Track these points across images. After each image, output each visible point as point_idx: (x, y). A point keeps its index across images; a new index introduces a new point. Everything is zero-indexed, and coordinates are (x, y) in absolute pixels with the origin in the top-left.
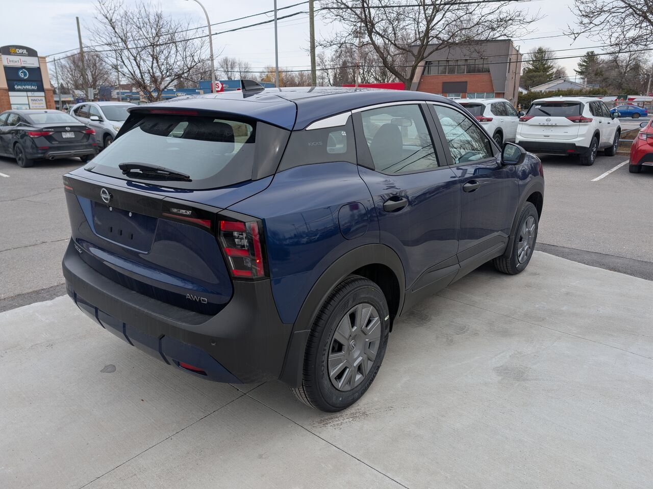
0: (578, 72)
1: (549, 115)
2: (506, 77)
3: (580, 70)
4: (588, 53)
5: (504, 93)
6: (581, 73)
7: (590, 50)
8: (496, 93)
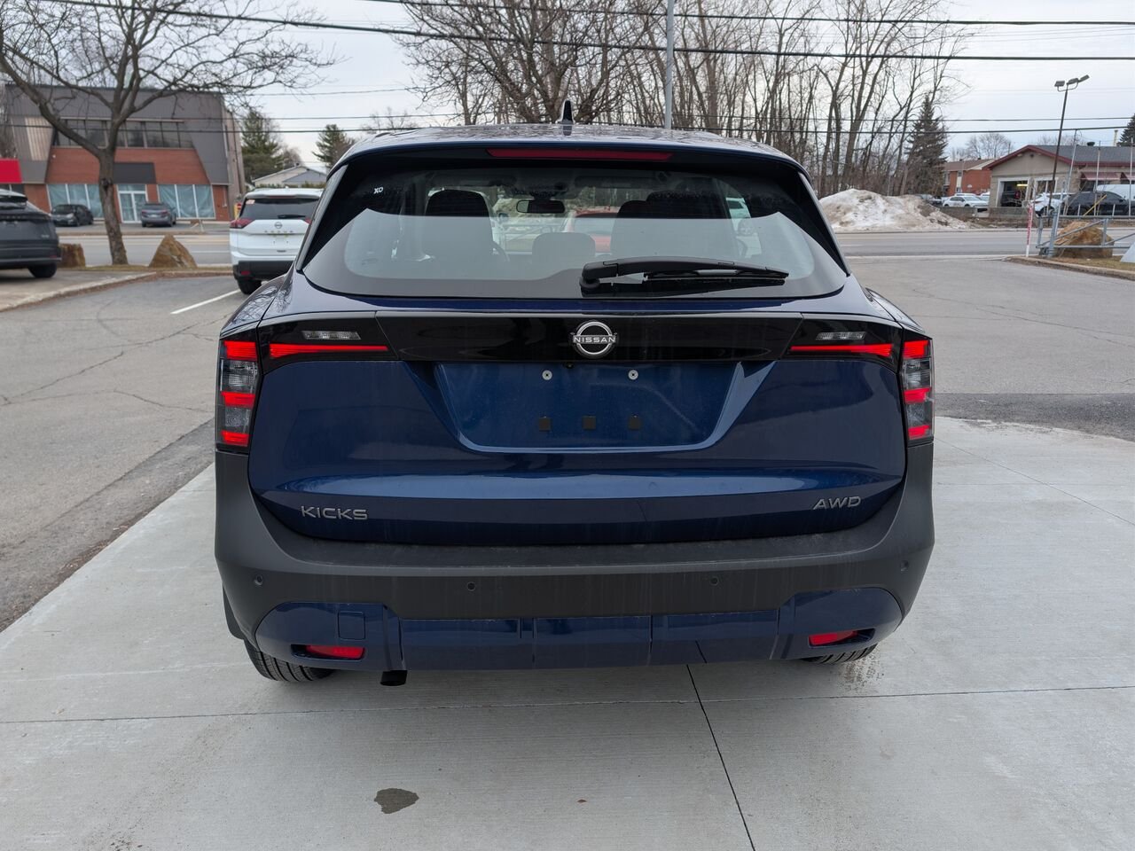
0: (319, 156)
2: (226, 159)
3: (322, 154)
4: (328, 127)
5: (227, 187)
6: (323, 158)
7: (331, 122)
8: (214, 186)
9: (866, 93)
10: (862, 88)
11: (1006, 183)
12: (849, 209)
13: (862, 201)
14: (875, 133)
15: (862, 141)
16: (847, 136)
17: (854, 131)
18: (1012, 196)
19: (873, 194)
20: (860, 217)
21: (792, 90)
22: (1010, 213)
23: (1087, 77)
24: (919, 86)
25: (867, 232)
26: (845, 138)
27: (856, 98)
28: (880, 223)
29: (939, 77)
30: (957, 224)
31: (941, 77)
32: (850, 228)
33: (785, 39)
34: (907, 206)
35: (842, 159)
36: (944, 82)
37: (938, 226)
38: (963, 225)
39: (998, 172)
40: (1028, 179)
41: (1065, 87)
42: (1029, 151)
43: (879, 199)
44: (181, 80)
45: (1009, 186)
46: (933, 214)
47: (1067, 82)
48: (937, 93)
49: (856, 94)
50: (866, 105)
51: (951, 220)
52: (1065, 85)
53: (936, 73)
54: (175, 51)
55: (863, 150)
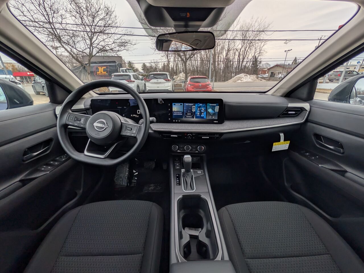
1: (157, 79)
6: (143, 70)
9: (245, 54)
11: (271, 72)
12: (242, 78)
13: (245, 76)
14: (247, 62)
15: (244, 63)
17: (243, 61)
18: (273, 75)
19: (247, 74)
20: (245, 79)
22: (273, 78)
23: (292, 50)
25: (246, 82)
26: (241, 63)
27: (243, 55)
28: (248, 80)
29: (260, 50)
30: (264, 81)
32: (243, 81)
33: (230, 43)
34: (254, 77)
35: (240, 68)
36: (262, 51)
37: (260, 81)
38: (265, 81)
39: (270, 70)
40: (276, 71)
42: (277, 66)
43: (248, 76)
44: (102, 49)
45: (272, 73)
46: (259, 78)
47: (287, 51)
48: (260, 54)
49: (243, 54)
50: (245, 57)
51: (262, 80)
54: (100, 42)
55: (244, 66)
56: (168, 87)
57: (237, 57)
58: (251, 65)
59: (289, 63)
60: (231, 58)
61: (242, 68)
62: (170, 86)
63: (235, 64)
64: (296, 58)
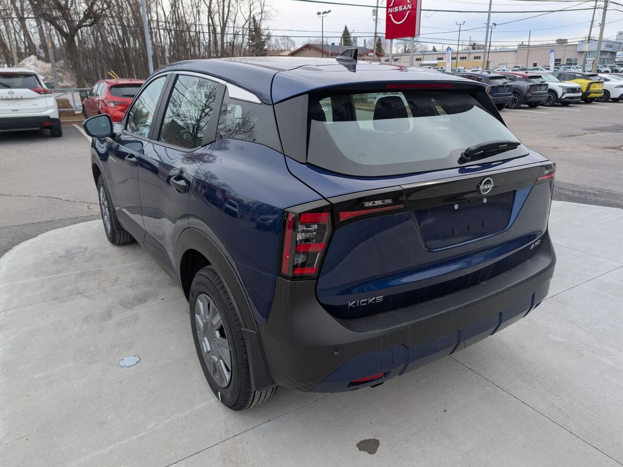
1: (8, 87)
9: (226, 12)
10: (223, 8)
14: (235, 35)
15: (228, 38)
16: (220, 35)
17: (223, 32)
21: (184, 6)
23: (330, 11)
24: (253, 9)
27: (221, 14)
29: (263, 6)
31: (264, 5)
36: (266, 8)
41: (321, 15)
42: (308, 46)
47: (322, 13)
48: (263, 14)
49: (221, 11)
50: (227, 18)
52: (321, 14)
53: (261, 3)
55: (230, 43)
56: (48, 108)
57: (204, 18)
58: (248, 41)
59: (333, 42)
60: (190, 19)
61: (225, 47)
62: (52, 107)
63: (205, 38)
64: (346, 28)
